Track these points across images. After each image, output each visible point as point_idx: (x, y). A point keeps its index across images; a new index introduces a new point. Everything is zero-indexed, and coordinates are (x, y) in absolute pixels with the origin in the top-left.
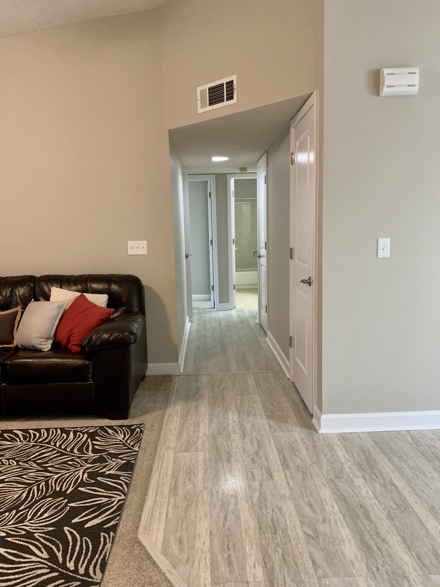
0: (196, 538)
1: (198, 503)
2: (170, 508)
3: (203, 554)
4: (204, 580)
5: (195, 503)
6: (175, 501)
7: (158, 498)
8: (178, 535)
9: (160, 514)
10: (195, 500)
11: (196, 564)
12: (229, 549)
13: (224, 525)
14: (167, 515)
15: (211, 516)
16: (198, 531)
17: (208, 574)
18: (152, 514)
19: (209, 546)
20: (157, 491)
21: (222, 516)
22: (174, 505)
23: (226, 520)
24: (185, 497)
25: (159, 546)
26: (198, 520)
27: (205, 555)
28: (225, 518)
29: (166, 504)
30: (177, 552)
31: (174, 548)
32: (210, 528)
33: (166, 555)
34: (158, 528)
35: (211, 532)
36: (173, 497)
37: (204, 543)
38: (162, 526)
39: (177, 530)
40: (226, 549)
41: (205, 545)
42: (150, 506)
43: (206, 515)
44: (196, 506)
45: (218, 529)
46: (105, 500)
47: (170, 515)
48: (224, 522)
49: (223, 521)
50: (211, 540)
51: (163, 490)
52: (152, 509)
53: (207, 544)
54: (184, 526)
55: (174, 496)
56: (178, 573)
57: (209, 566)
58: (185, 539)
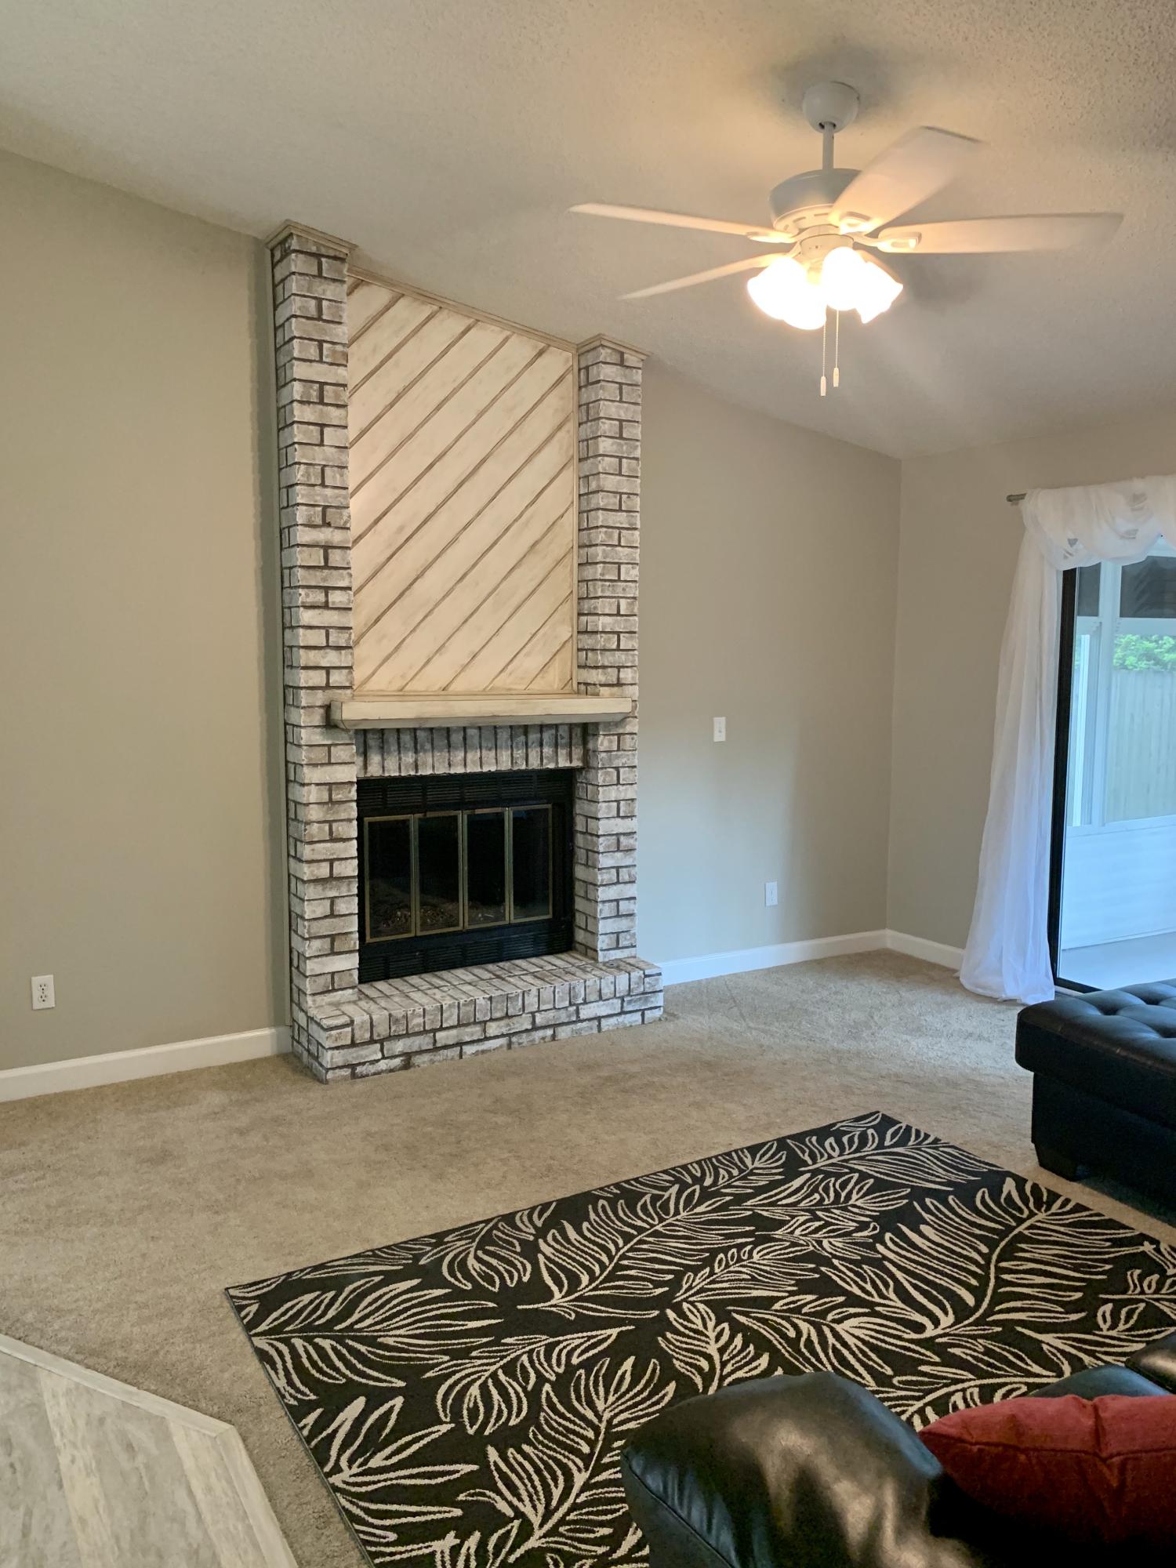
0: (94, 1465)
1: (116, 1549)
2: (190, 1509)
3: (70, 1441)
4: (58, 1404)
5: (125, 1545)
6: (184, 1534)
7: (240, 1527)
8: (140, 1459)
9: (209, 1489)
10: (128, 1555)
11: (81, 1423)
12: (12, 1466)
13: (29, 1513)
14: (190, 1493)
15: (69, 1522)
16: (95, 1480)
17: (52, 1415)
18: (229, 1482)
19: (59, 1457)
20: (256, 1546)
21: (36, 1534)
22: (183, 1524)
23: (24, 1525)
24: (160, 1556)
25: (173, 1426)
26: (102, 1503)
27: (65, 1441)
28: (26, 1532)
29: (207, 1517)
30: (130, 1427)
31: (140, 1435)
32: (64, 1497)
33: (149, 1417)
34: (196, 1458)
35: (61, 1486)
36: (199, 1545)
37: (73, 1461)
38: (189, 1464)
39: (147, 1467)
40: (18, 1466)
41: (70, 1458)
42: (246, 1495)
43: (83, 1521)
44: (117, 1539)
45: (44, 1498)
46: (377, 1461)
47: (181, 1495)
48: (30, 1519)
49: (34, 1522)
50: (57, 1470)
51: (240, 1555)
52: (236, 1493)
53: (64, 1460)
54: (134, 1480)
55: (195, 1546)
56: (114, 1398)
57: (52, 1425)
58: (123, 1457)
